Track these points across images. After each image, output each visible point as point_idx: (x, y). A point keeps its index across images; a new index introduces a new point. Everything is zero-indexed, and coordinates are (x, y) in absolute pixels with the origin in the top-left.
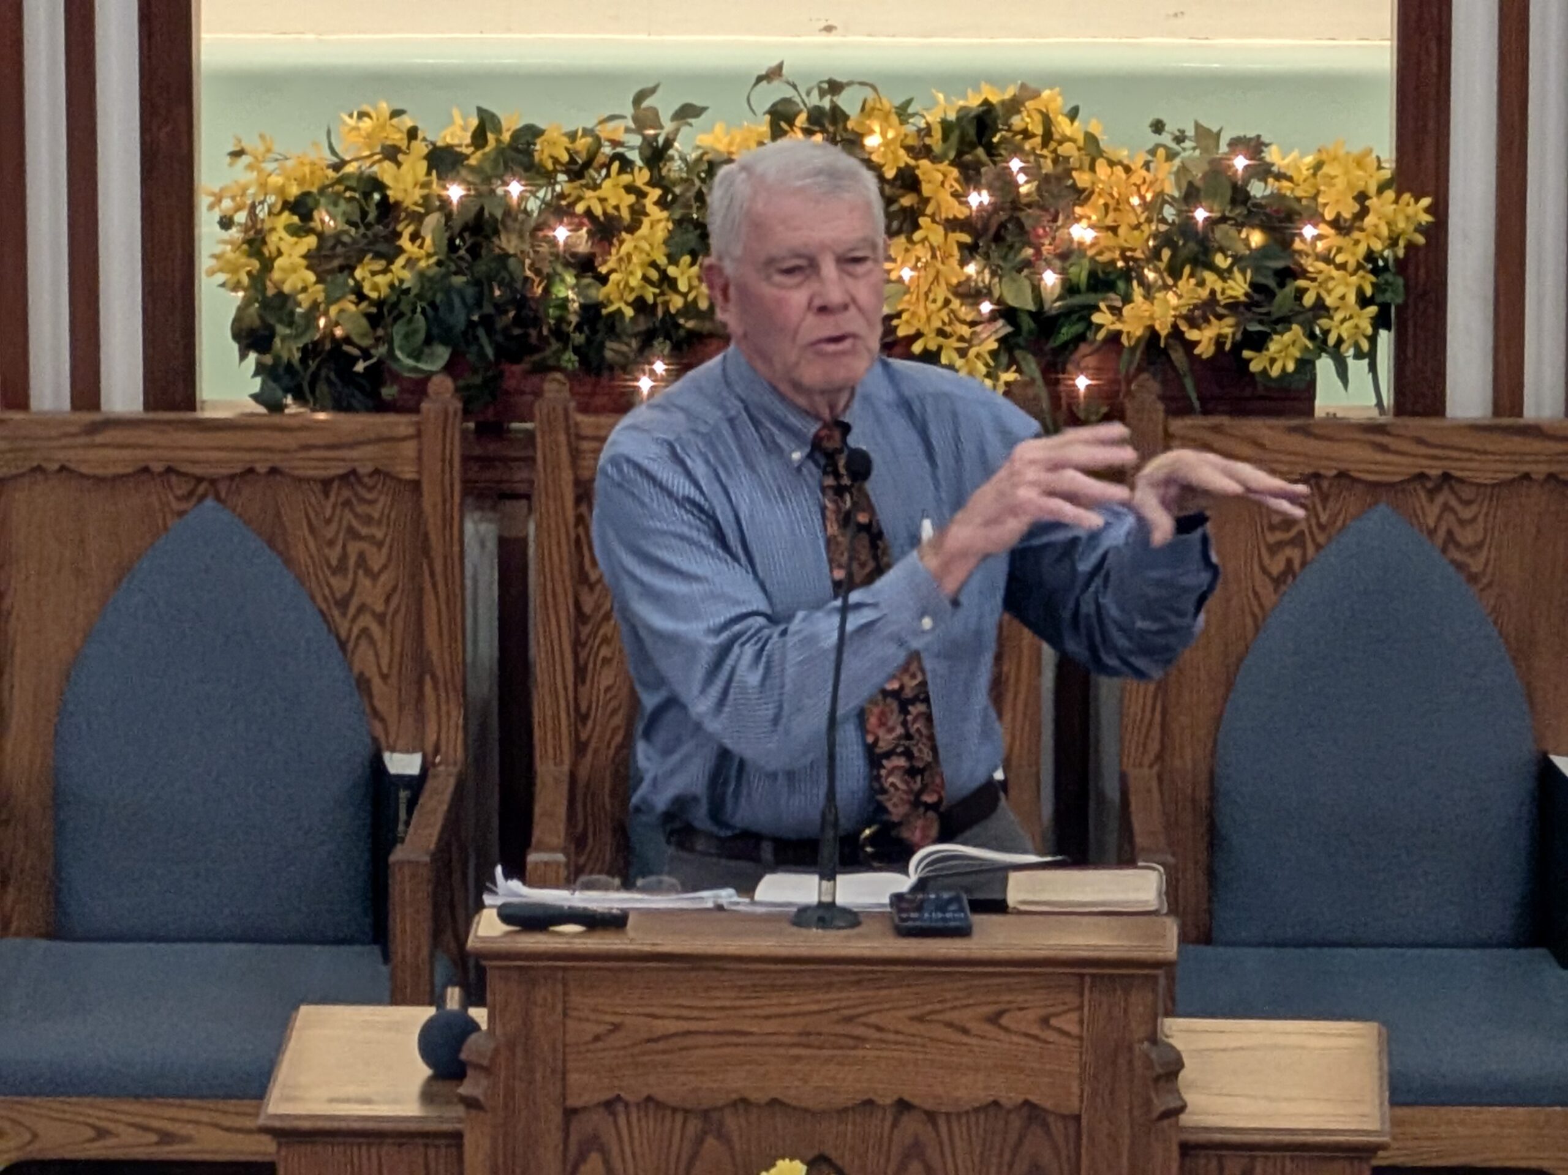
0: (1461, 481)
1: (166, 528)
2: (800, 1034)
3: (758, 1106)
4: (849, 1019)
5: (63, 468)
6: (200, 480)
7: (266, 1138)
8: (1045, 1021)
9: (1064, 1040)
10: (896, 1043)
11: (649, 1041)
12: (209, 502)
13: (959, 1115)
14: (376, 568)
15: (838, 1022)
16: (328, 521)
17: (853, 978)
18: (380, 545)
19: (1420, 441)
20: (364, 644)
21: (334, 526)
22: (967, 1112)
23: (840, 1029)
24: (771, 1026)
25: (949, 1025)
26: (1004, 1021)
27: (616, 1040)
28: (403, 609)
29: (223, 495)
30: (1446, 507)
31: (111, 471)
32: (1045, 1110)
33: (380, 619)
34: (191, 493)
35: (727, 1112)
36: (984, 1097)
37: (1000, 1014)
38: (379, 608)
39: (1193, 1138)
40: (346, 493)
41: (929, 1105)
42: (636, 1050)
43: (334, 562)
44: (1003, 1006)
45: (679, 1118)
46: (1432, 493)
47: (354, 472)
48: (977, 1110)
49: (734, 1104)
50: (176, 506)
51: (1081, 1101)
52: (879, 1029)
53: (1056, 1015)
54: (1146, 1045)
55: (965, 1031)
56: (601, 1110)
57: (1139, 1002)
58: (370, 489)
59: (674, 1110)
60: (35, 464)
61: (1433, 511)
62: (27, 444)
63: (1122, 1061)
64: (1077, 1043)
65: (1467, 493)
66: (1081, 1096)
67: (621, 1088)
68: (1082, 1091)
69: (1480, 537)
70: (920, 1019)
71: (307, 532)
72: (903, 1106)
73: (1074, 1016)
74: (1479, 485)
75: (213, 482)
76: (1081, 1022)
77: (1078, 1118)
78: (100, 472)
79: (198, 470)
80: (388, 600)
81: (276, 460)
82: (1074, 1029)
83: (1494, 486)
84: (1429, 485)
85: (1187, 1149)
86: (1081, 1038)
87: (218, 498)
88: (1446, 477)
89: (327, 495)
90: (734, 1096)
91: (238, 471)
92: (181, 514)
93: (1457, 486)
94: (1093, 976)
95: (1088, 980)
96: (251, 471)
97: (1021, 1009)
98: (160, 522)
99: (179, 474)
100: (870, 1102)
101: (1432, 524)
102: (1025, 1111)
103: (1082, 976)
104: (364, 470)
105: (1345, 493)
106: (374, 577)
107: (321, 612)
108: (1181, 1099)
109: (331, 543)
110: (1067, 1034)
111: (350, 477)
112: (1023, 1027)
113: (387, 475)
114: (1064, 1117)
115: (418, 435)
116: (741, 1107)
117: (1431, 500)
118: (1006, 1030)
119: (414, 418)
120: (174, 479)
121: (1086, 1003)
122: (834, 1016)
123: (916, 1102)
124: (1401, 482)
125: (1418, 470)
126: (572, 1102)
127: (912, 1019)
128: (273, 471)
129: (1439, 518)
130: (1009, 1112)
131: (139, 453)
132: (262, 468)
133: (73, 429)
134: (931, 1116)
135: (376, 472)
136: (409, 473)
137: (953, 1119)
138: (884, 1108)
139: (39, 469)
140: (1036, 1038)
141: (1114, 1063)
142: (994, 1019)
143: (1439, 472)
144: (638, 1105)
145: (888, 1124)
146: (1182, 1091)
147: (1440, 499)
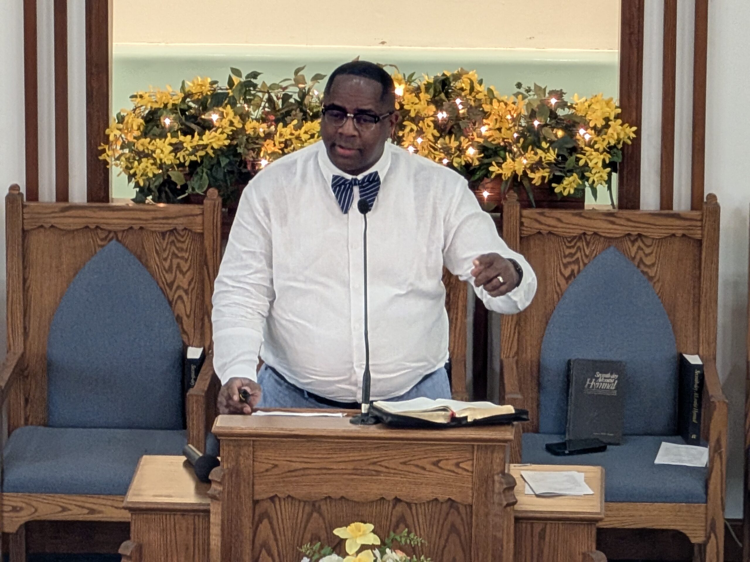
0: (646, 237)
1: (96, 252)
2: (354, 469)
3: (335, 500)
4: (374, 463)
5: (52, 226)
6: (110, 232)
7: (127, 511)
8: (457, 465)
9: (465, 473)
10: (394, 474)
11: (290, 471)
12: (114, 241)
13: (420, 504)
14: (184, 270)
15: (369, 464)
16: (165, 250)
17: (376, 446)
18: (186, 260)
19: (628, 220)
20: (179, 302)
21: (167, 252)
22: (424, 503)
23: (371, 467)
24: (342, 466)
25: (417, 466)
26: (440, 465)
27: (276, 471)
28: (196, 288)
29: (120, 238)
30: (639, 248)
31: (72, 228)
32: (457, 503)
33: (186, 292)
34: (107, 237)
35: (323, 502)
36: (431, 497)
37: (439, 461)
38: (186, 287)
39: (520, 515)
40: (172, 238)
41: (408, 501)
42: (284, 475)
43: (167, 267)
44: (440, 458)
45: (302, 504)
46: (633, 242)
47: (175, 229)
48: (428, 502)
49: (326, 498)
50: (100, 242)
51: (473, 498)
52: (386, 467)
53: (462, 462)
54: (500, 475)
55: (424, 469)
56: (269, 500)
57: (497, 457)
58: (183, 237)
59: (300, 501)
60: (40, 224)
61: (634, 250)
62: (37, 216)
63: (490, 482)
64: (470, 474)
65: (648, 242)
66: (473, 497)
67: (278, 491)
68: (473, 494)
69: (653, 261)
70: (404, 463)
71: (155, 254)
72: (397, 500)
73: (470, 463)
74: (653, 239)
75: (116, 233)
76: (473, 465)
77: (471, 506)
78: (69, 228)
79: (109, 228)
80: (190, 284)
81: (142, 223)
82: (470, 469)
83: (659, 239)
84: (632, 239)
85: (517, 520)
86: (472, 472)
87: (117, 240)
88: (640, 235)
89: (164, 239)
90: (326, 495)
91: (126, 228)
92: (102, 246)
93: (644, 239)
94: (478, 446)
95: (476, 448)
96: (131, 228)
97: (447, 459)
98: (93, 250)
99: (102, 229)
100: (383, 498)
101: (633, 255)
102: (449, 503)
103: (473, 446)
104: (180, 228)
105: (597, 242)
106: (184, 274)
107: (161, 288)
108: (515, 498)
109: (165, 259)
110: (467, 471)
111: (173, 231)
112: (448, 468)
113: (190, 230)
114: (465, 506)
115: (202, 214)
116: (328, 501)
117: (633, 246)
118: (441, 468)
119: (201, 207)
120: (99, 231)
121: (475, 457)
122: (368, 462)
123: (402, 498)
124: (621, 237)
125: (627, 232)
126: (257, 497)
127: (401, 463)
128: (141, 228)
129: (636, 253)
130: (442, 503)
131: (84, 220)
132: (136, 227)
133: (57, 210)
134: (409, 504)
135: (185, 229)
136: (199, 230)
137: (418, 506)
138: (389, 501)
139: (42, 226)
140: (453, 472)
141: (487, 482)
142: (436, 464)
143: (636, 233)
144: (284, 499)
145: (390, 508)
146: (516, 494)
147: (637, 244)
